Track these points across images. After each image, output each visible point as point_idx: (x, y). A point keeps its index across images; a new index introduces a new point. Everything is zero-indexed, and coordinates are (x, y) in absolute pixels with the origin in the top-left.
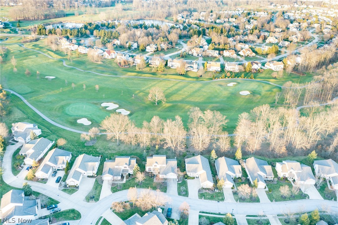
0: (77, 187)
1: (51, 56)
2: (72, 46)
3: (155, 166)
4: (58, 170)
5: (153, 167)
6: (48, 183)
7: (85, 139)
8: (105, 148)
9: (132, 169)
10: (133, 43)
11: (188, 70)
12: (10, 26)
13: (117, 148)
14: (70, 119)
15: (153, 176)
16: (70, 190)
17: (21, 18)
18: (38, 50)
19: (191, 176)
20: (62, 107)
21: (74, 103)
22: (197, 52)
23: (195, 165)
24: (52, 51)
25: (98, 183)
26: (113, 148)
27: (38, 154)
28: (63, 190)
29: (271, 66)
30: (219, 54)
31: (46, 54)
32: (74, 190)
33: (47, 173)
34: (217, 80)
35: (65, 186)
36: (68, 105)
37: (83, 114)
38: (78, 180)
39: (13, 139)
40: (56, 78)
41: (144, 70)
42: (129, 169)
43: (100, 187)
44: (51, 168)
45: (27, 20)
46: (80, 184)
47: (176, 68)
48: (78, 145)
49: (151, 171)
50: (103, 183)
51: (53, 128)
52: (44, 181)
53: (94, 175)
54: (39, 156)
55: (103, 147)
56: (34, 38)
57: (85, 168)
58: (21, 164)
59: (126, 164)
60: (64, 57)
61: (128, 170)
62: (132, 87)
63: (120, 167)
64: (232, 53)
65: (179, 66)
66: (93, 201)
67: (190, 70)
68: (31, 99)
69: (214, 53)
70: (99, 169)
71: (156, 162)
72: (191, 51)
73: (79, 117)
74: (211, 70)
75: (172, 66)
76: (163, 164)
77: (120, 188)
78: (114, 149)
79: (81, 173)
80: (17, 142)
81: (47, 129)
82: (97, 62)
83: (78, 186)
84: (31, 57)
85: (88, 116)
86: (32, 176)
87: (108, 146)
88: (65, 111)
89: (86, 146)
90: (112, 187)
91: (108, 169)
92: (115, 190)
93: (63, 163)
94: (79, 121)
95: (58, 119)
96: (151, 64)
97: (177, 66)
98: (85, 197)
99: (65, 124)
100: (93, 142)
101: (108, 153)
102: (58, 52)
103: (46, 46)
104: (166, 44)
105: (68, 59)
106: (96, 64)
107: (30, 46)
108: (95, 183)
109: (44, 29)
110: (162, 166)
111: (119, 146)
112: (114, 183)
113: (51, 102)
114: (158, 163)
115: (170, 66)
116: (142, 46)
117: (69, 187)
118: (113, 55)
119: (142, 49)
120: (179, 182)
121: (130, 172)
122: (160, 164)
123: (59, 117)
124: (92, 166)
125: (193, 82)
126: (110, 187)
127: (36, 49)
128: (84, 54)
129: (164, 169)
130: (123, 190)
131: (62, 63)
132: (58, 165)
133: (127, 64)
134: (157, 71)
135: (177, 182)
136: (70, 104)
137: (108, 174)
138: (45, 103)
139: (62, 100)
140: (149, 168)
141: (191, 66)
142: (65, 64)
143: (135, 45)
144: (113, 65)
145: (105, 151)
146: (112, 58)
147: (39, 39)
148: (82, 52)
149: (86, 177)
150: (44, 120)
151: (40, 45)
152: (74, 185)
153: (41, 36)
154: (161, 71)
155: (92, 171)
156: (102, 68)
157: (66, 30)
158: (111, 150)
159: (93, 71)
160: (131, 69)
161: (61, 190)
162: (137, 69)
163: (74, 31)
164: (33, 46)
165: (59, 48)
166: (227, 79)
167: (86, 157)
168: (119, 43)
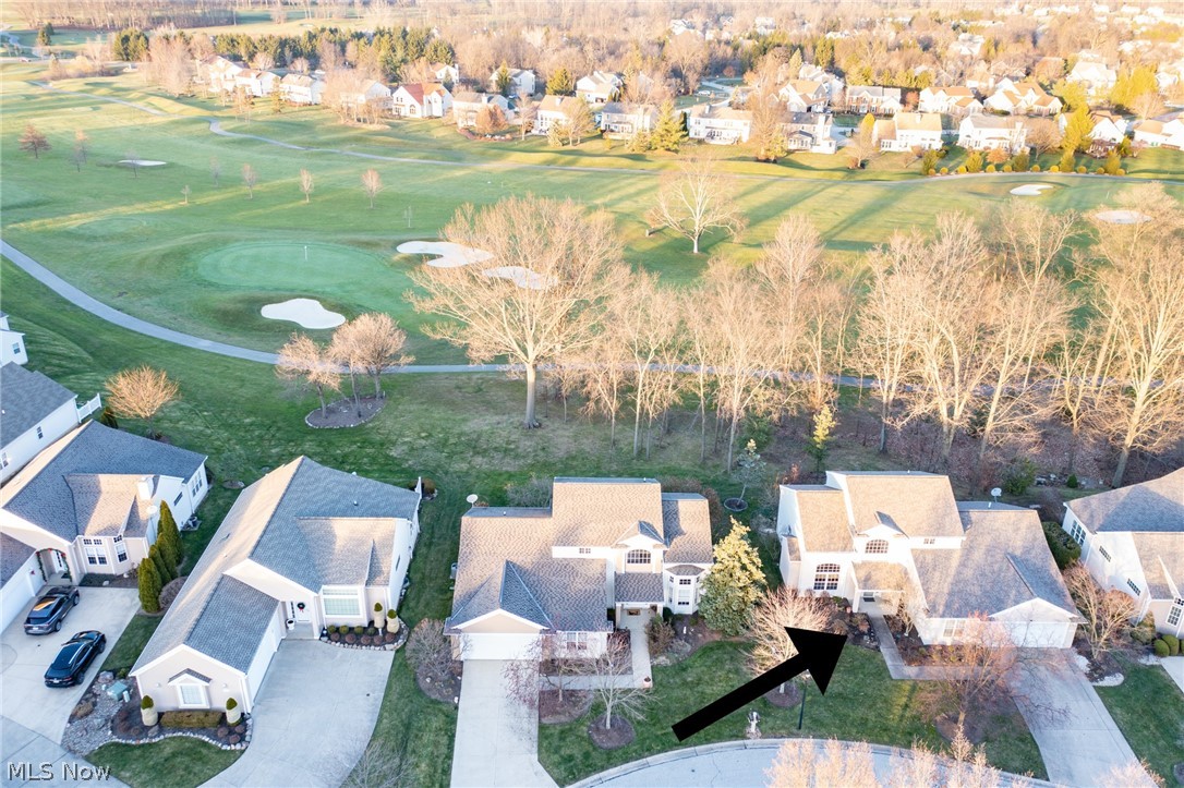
0: (231, 730)
1: (161, 110)
2: (253, 75)
3: (874, 547)
4: (91, 580)
5: (861, 556)
7: (311, 378)
8: (444, 443)
9: (697, 571)
10: (519, 71)
11: (792, 146)
12: (10, 41)
13: (527, 444)
14: (220, 299)
15: (864, 628)
16: (168, 751)
17: (56, 23)
18: (105, 96)
20: (182, 254)
21: (247, 240)
22: (804, 97)
24: (170, 98)
25: (419, 691)
26: (499, 441)
28: (97, 758)
29: (1169, 135)
30: (903, 102)
31: (140, 104)
32: (201, 759)
34: (948, 177)
35: (128, 716)
36: (217, 244)
37: (299, 281)
38: (243, 664)
40: (170, 165)
41: (581, 147)
42: (667, 575)
43: (437, 722)
44: (31, 563)
45: (81, 29)
46: (258, 700)
47: (729, 143)
48: (262, 425)
49: (832, 593)
50: (456, 688)
51: (107, 337)
53: (379, 624)
55: (430, 435)
56: (98, 69)
57: (308, 565)
59: (646, 529)
60: (217, 113)
61: (658, 578)
63: (598, 553)
64: (959, 98)
65: (745, 138)
67: (800, 146)
68: (22, 224)
69: (880, 98)
70: (416, 577)
71: (885, 519)
72: (777, 94)
73: (273, 294)
74: (895, 147)
75: (711, 136)
76: (939, 530)
77: (615, 735)
78: (506, 450)
79: (270, 604)
81: (72, 344)
82: (364, 126)
83: (243, 718)
84: (70, 109)
85: (328, 290)
87: (466, 429)
88: (195, 268)
89: (312, 431)
90: (542, 727)
91: (501, 571)
92: (577, 753)
93: (133, 525)
94: (270, 312)
95: (147, 301)
96: (612, 131)
97: (735, 134)
99: (189, 325)
100: (359, 405)
101: (467, 473)
102: (193, 100)
103: (142, 87)
104: (659, 75)
105: (232, 118)
106: (359, 131)
107: (72, 86)
108: (389, 687)
109: (142, 38)
110: (929, 547)
111: (540, 432)
112: (554, 693)
113: (126, 238)
114: (895, 527)
115: (702, 135)
116: (558, 75)
117: (161, 730)
118: (436, 102)
119: (558, 88)
120: (1102, 677)
121: (676, 600)
122: (917, 532)
123: (156, 292)
124: (361, 543)
125: (836, 183)
126: (526, 726)
127: (97, 93)
128: (305, 105)
129: (952, 571)
130: (650, 751)
131: (204, 126)
132: (87, 542)
133: (506, 128)
134: (650, 149)
135: (1085, 678)
136: (225, 242)
137: (500, 612)
138: (93, 238)
139: (188, 233)
140: (820, 569)
141: (801, 132)
142: (216, 128)
143: (527, 80)
144: (439, 133)
145: (450, 457)
146: (431, 117)
147: (116, 72)
148: (299, 99)
149: (317, 636)
150: (67, 302)
151: (120, 85)
152: (204, 705)
153: (126, 64)
154: (669, 150)
155: (360, 588)
156: (391, 139)
157: (232, 41)
158: (484, 453)
159: (347, 149)
160: (522, 146)
161: (87, 759)
162: (553, 143)
163: (263, 41)
164: (87, 84)
165: (196, 90)
166: (993, 174)
167: (318, 480)
168: (457, 78)
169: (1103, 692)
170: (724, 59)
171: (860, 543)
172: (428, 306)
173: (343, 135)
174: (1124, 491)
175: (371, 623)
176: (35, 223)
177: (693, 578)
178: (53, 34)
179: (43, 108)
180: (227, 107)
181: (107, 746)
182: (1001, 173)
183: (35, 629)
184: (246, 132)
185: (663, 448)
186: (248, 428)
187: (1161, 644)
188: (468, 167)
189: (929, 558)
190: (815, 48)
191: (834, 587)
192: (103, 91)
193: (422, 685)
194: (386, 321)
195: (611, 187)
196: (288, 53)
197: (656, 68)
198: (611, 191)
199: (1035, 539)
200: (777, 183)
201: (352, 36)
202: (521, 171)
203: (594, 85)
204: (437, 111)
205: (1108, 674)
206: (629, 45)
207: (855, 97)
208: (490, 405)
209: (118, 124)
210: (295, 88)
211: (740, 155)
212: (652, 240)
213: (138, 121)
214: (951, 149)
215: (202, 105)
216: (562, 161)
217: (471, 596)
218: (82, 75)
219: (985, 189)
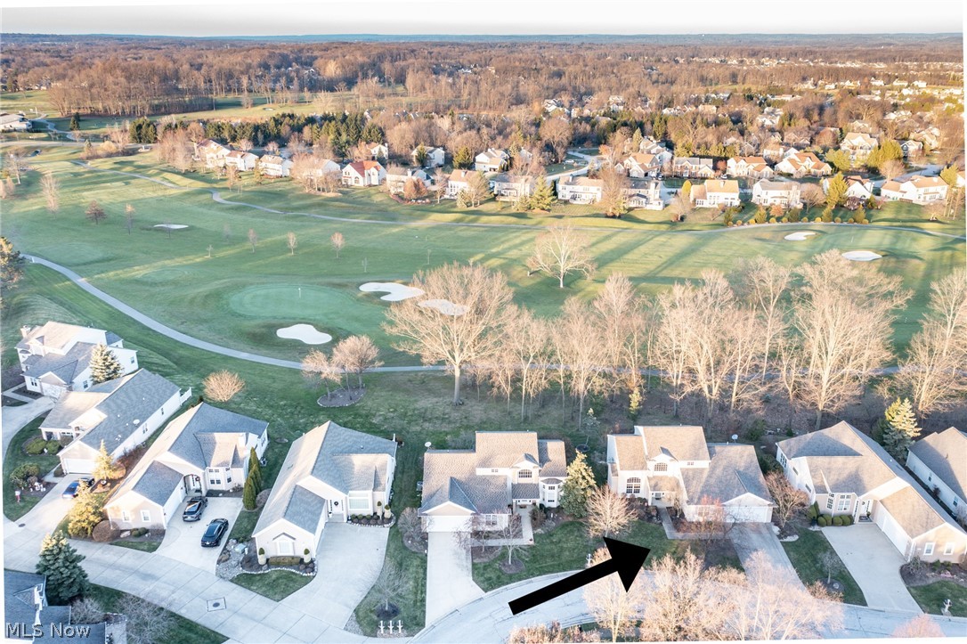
0: (307, 566)
1: (174, 183)
2: (239, 156)
3: (660, 467)
5: (652, 473)
6: (166, 550)
7: (323, 376)
8: (405, 415)
9: (558, 481)
10: (432, 148)
11: (632, 206)
12: (49, 127)
13: (455, 415)
14: (249, 325)
15: (654, 513)
16: (274, 577)
17: (81, 112)
18: (130, 172)
19: (834, 511)
20: (217, 295)
21: (258, 284)
22: (642, 166)
23: (840, 459)
24: (179, 173)
25: (405, 548)
26: (438, 413)
27: (121, 429)
28: (238, 580)
29: (905, 192)
30: (715, 168)
31: (158, 179)
32: (292, 580)
33: (162, 499)
34: (742, 227)
35: (250, 561)
36: (239, 287)
37: (297, 312)
38: (313, 531)
39: (21, 386)
40: (191, 229)
41: (481, 208)
42: (541, 484)
43: (416, 562)
44: (181, 484)
45: (100, 116)
46: (320, 551)
47: (587, 203)
48: (291, 406)
49: (637, 495)
50: (426, 546)
51: (182, 352)
52: (148, 538)
53: (379, 514)
54: (125, 437)
55: (395, 410)
56: (120, 150)
57: (342, 480)
58: (47, 473)
59: (529, 457)
60: (215, 185)
61: (536, 486)
62: (455, 247)
63: (503, 472)
64: (756, 165)
65: (599, 199)
66: (396, 628)
67: (638, 205)
68: (103, 275)
69: (698, 166)
70: (397, 490)
71: (664, 451)
72: (623, 164)
73: (282, 321)
74: (706, 204)
75: (574, 198)
76: (696, 456)
77: (514, 567)
78: (443, 419)
79: (322, 501)
80: (36, 395)
81: (161, 357)
82: (323, 194)
83: (312, 561)
84: (109, 184)
85: (318, 317)
86: (92, 518)
87: (417, 406)
88: (228, 304)
89: (323, 409)
90: (473, 564)
91: (448, 482)
92: (493, 576)
93: (236, 461)
94: (283, 333)
95: (201, 327)
96: (502, 195)
97: (591, 196)
98: (350, 612)
99: (231, 343)
100: (349, 393)
101: (421, 432)
102: (194, 175)
103: (155, 165)
104: (535, 151)
105: (226, 189)
106: (320, 198)
107: (105, 165)
108: (388, 546)
109: (151, 126)
110: (691, 467)
111: (463, 408)
112: (480, 548)
113: (175, 283)
114: (671, 455)
115: (568, 198)
116: (461, 152)
117: (269, 568)
118: (374, 174)
119: (462, 162)
120: (786, 537)
121: (547, 499)
122: (684, 458)
123: (206, 321)
124: (369, 468)
125: (662, 233)
126: (465, 563)
127: (124, 170)
128: (278, 177)
129: (703, 480)
130: (533, 575)
131: (208, 196)
132: (211, 471)
133: (426, 194)
134: (530, 208)
135: (776, 537)
136: (244, 286)
137: (449, 503)
138: (154, 284)
139: (217, 279)
140: (629, 481)
141: (638, 195)
142: (217, 197)
143: (438, 155)
144: (378, 198)
145: (409, 423)
146: (370, 186)
147: (133, 152)
148: (272, 173)
149: (345, 520)
150: (150, 329)
151: (140, 163)
152: (291, 554)
153: (139, 145)
154: (543, 209)
155: (370, 492)
156: (344, 204)
157: (219, 127)
158: (430, 420)
159: (313, 213)
160: (438, 207)
161: (232, 581)
162: (461, 205)
163: (242, 126)
164: (115, 163)
165: (197, 166)
166: (774, 224)
167: (339, 434)
168: (387, 153)
169: (785, 545)
170: (584, 133)
171: (651, 465)
172: (394, 331)
173: (308, 202)
174: (810, 435)
175: (375, 514)
176: (111, 274)
177: (556, 486)
178: (80, 120)
179: (89, 184)
180: (221, 180)
181: (241, 575)
182: (780, 224)
183: (189, 518)
184: (239, 201)
185: (540, 416)
186: (283, 408)
187: (821, 519)
188: (401, 225)
189: (690, 473)
190: (652, 123)
191: (638, 491)
192: (129, 169)
193: (406, 545)
194: (366, 340)
195: (503, 239)
196: (260, 136)
197: (534, 145)
198: (503, 242)
199: (752, 462)
200: (621, 234)
201: (306, 120)
202: (439, 228)
203: (487, 158)
204: (375, 181)
205: (789, 535)
206: (514, 126)
207: (679, 166)
208: (431, 392)
209: (147, 196)
210: (270, 165)
211: (595, 212)
212: (531, 278)
213: (160, 193)
214: (747, 205)
215: (202, 179)
216: (467, 219)
217: (431, 496)
218: (110, 155)
219: (767, 236)
